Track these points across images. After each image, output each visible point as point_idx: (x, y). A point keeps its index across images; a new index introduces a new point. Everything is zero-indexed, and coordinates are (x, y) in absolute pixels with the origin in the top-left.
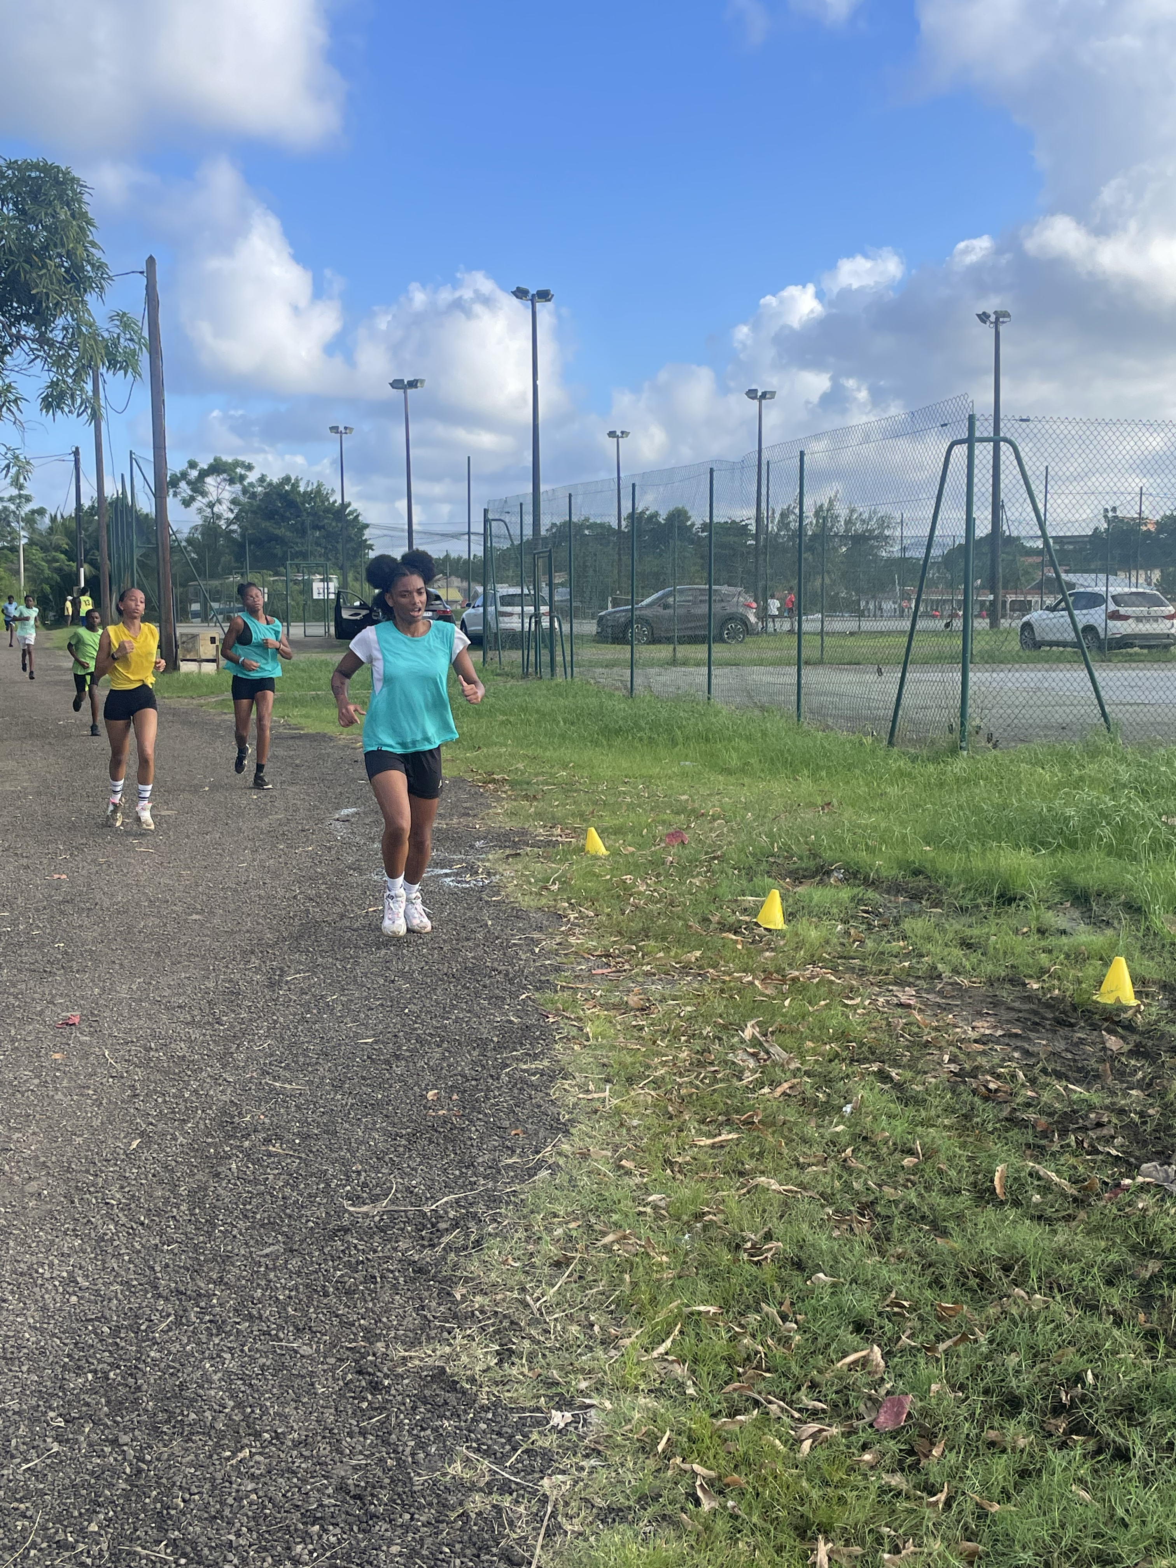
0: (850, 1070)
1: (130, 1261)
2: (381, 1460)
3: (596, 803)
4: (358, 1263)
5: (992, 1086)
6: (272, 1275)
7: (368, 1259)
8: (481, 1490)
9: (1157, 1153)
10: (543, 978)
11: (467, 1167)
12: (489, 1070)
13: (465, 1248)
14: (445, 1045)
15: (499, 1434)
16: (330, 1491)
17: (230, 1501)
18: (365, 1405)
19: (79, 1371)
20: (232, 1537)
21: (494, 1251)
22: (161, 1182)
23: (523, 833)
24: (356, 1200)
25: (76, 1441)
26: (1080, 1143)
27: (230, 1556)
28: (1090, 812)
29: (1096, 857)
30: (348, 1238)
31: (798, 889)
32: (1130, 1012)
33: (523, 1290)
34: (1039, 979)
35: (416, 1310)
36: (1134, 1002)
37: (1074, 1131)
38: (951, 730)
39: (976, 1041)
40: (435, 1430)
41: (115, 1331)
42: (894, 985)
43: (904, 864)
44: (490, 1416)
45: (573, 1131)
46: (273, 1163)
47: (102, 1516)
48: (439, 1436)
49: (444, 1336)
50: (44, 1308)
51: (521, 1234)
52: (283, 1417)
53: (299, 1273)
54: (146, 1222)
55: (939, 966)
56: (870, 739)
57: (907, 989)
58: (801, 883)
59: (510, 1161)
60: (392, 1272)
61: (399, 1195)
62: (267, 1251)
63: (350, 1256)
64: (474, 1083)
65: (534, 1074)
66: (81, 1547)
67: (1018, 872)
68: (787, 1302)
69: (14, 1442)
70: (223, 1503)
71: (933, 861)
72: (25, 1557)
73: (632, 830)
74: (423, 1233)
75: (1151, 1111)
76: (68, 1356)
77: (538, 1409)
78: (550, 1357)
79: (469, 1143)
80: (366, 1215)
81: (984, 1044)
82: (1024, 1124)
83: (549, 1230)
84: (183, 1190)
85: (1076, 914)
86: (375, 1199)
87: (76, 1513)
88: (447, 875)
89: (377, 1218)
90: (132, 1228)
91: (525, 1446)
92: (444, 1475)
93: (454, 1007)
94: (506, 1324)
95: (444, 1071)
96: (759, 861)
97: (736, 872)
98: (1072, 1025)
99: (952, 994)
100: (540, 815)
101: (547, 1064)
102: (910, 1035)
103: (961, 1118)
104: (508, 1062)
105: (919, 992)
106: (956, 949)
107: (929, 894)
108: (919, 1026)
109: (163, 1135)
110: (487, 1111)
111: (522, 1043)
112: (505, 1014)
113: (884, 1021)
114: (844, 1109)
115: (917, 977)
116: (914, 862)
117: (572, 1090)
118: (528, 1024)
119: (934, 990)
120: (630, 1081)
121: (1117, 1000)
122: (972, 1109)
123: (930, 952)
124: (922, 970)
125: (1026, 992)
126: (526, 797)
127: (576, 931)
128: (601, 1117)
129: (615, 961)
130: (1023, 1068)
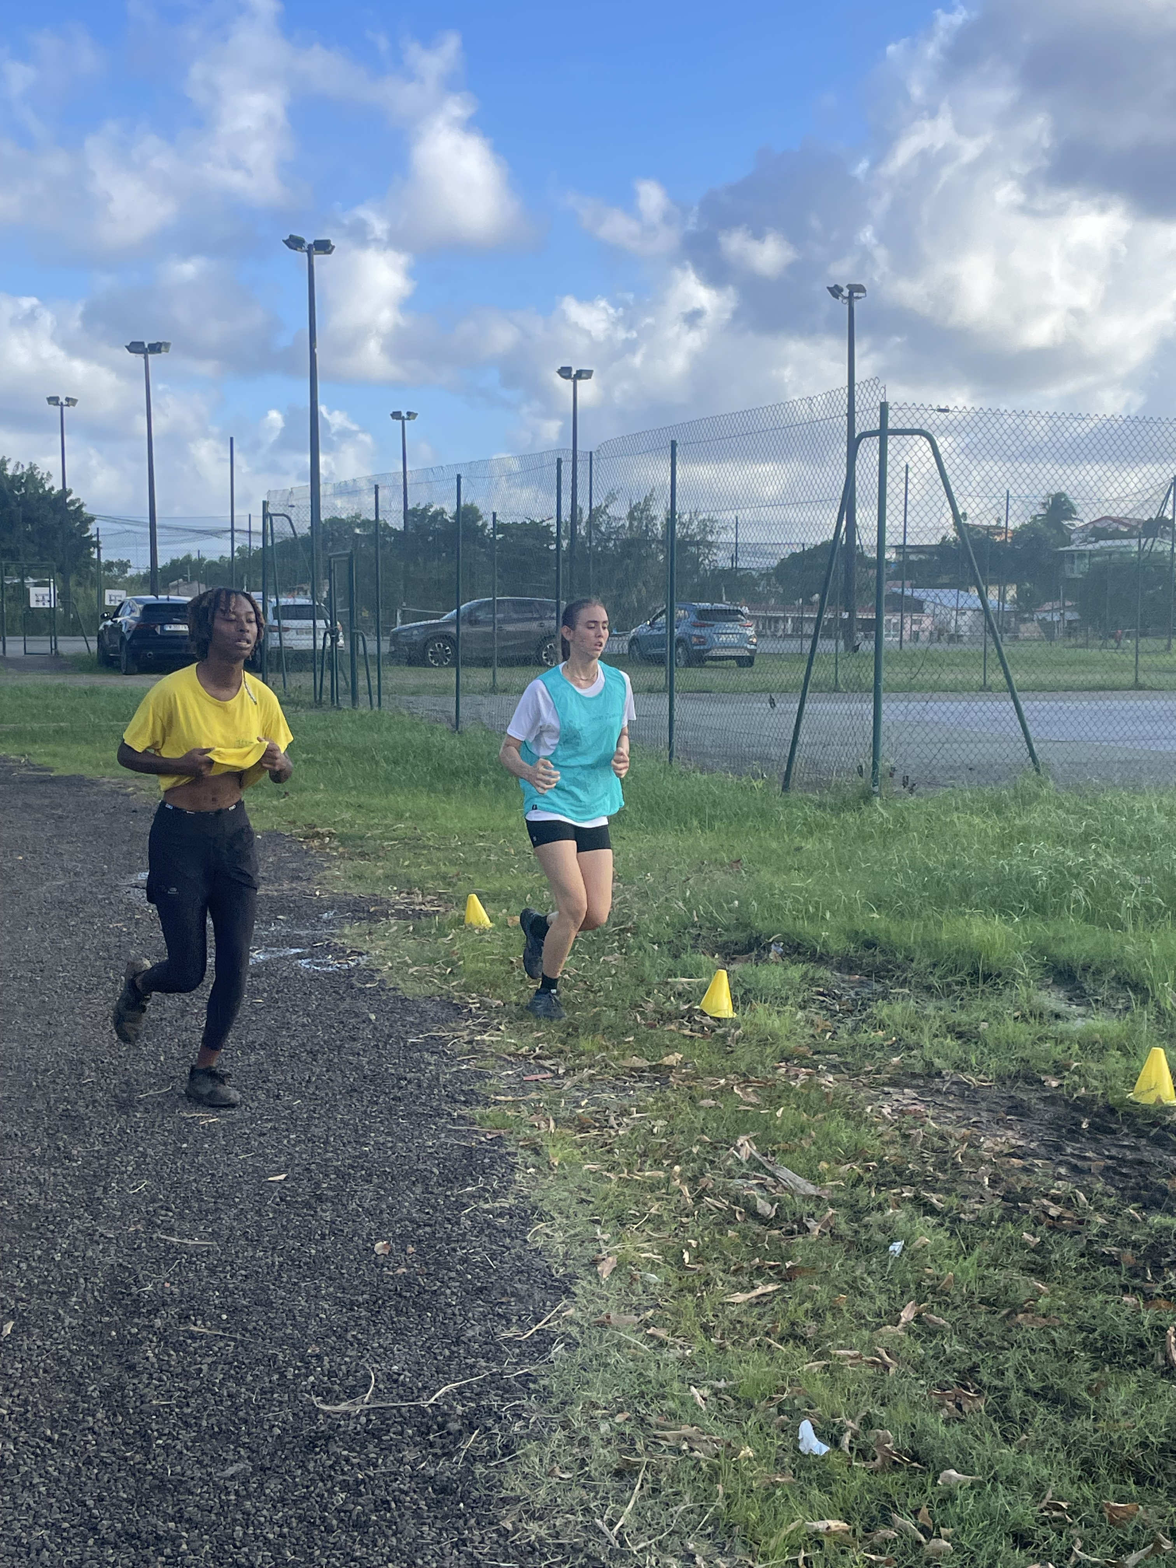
0: (881, 1197)
1: (48, 1495)
3: (453, 862)
4: (358, 1483)
5: (1054, 1212)
6: (248, 1505)
7: (369, 1476)
10: (465, 1088)
11: (457, 1343)
12: (442, 1211)
13: (493, 1456)
14: (375, 1180)
22: (57, 1379)
23: (378, 902)
24: (328, 1395)
28: (1056, 870)
29: (1072, 925)
30: (333, 1448)
33: (587, 1510)
34: (1057, 1074)
35: (455, 1545)
38: (860, 771)
39: (1011, 1155)
42: (889, 1085)
43: (854, 936)
45: (573, 1289)
46: (201, 1347)
51: (559, 1435)
53: (282, 1500)
54: (56, 1437)
55: (937, 1062)
56: (760, 783)
57: (906, 1090)
58: (734, 959)
59: (511, 1335)
60: (406, 1493)
61: (381, 1386)
62: (230, 1471)
63: (343, 1473)
64: (428, 1229)
65: (501, 1215)
67: (991, 944)
68: (923, 1510)
71: (887, 931)
74: (431, 1437)
79: (449, 1311)
80: (347, 1415)
81: (1020, 1158)
82: (1114, 1262)
84: (93, 1390)
85: (1063, 993)
86: (352, 1394)
88: (299, 956)
89: (363, 1420)
90: (39, 1447)
93: (368, 1129)
95: (385, 1215)
96: (683, 935)
97: (656, 947)
98: (1114, 1132)
99: (962, 1096)
100: (390, 878)
101: (513, 1202)
102: (933, 1151)
103: (1033, 1255)
104: (464, 1201)
105: (922, 1094)
106: (949, 1040)
107: (888, 971)
108: (942, 1138)
109: (42, 1314)
110: (458, 1267)
111: (471, 1175)
112: (434, 1136)
113: (897, 1133)
114: (891, 1248)
115: (914, 1076)
116: (864, 932)
117: (556, 1235)
118: (471, 1149)
119: (938, 1091)
120: (621, 1220)
121: (1159, 1100)
122: (1042, 1243)
123: (918, 1044)
124: (919, 1068)
125: (1044, 1091)
126: (363, 855)
127: (485, 1025)
128: (605, 1269)
129: (547, 1063)
130: (1079, 1187)
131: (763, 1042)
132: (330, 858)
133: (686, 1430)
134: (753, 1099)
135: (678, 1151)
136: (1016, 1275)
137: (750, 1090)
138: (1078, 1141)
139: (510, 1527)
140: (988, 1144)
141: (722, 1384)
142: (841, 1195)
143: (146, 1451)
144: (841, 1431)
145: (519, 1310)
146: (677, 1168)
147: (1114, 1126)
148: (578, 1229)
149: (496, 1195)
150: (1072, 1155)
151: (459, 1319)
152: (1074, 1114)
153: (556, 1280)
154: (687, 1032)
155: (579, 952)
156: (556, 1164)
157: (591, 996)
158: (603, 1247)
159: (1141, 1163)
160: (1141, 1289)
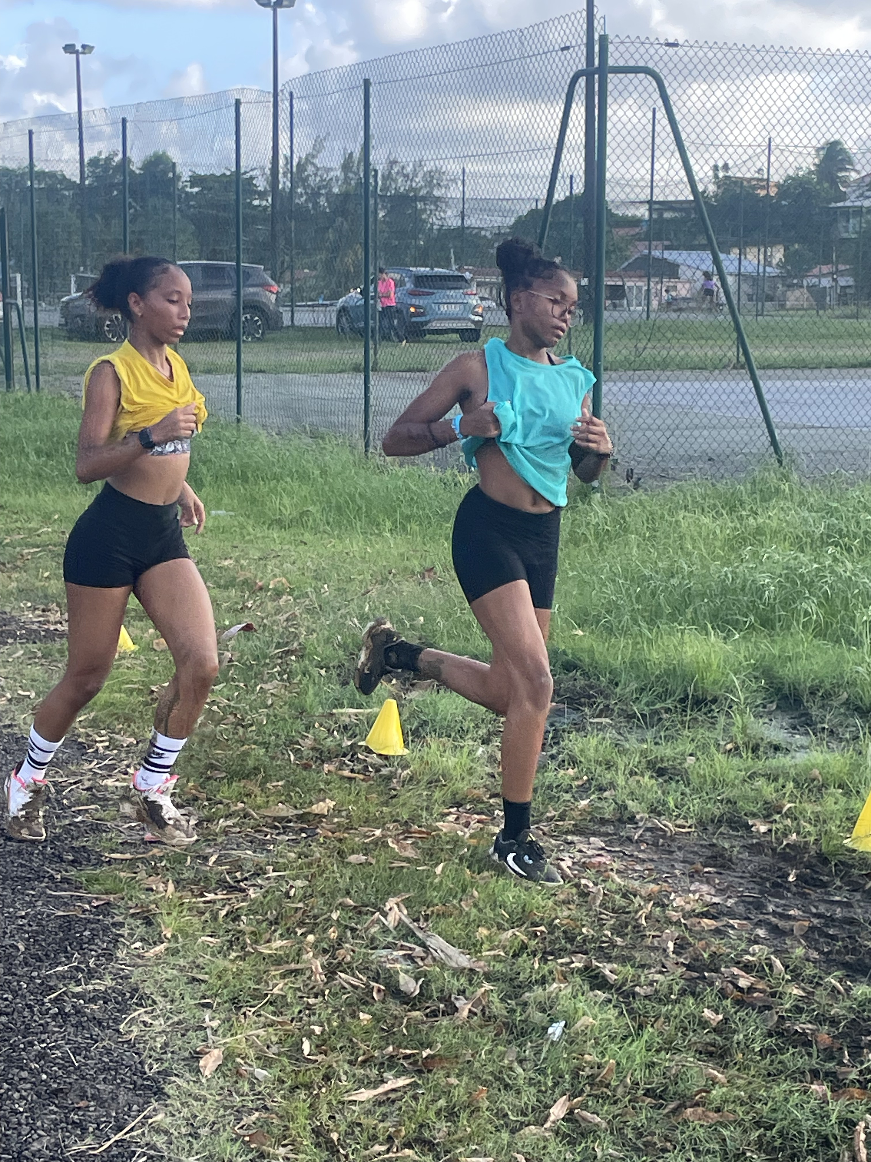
0: (545, 969)
5: (743, 983)
10: (75, 844)
12: (24, 997)
23: (7, 621)
28: (786, 578)
29: (803, 638)
34: (767, 818)
39: (704, 914)
42: (573, 833)
45: (167, 1089)
55: (630, 803)
57: (592, 839)
58: (413, 685)
59: (84, 1148)
65: (93, 1000)
67: (709, 665)
71: (591, 651)
79: (14, 1120)
81: (714, 918)
85: (787, 721)
97: (323, 672)
98: (824, 885)
99: (655, 844)
100: (23, 593)
101: (109, 982)
102: (614, 911)
103: (713, 1036)
104: (51, 984)
105: (610, 843)
106: (647, 778)
107: (590, 697)
108: (624, 896)
110: (33, 1065)
111: (66, 951)
112: (29, 904)
113: (574, 890)
114: (550, 1030)
115: (603, 822)
116: (564, 652)
117: (156, 1023)
118: (69, 919)
119: (630, 839)
120: (236, 1003)
122: (726, 1020)
123: (611, 783)
124: (608, 811)
125: (752, 837)
127: (112, 768)
128: (207, 1066)
130: (776, 953)
131: (433, 783)
134: (410, 853)
135: (316, 917)
136: (691, 1060)
137: (409, 842)
138: (782, 897)
140: (679, 902)
142: (499, 967)
145: (98, 1117)
146: (311, 938)
147: (825, 879)
148: (181, 1017)
149: (91, 975)
150: (774, 913)
151: (25, 1129)
152: (781, 865)
153: (147, 1079)
154: (346, 773)
155: (233, 680)
156: (169, 936)
157: (241, 731)
158: (210, 1036)
159: (851, 922)
160: (834, 1074)
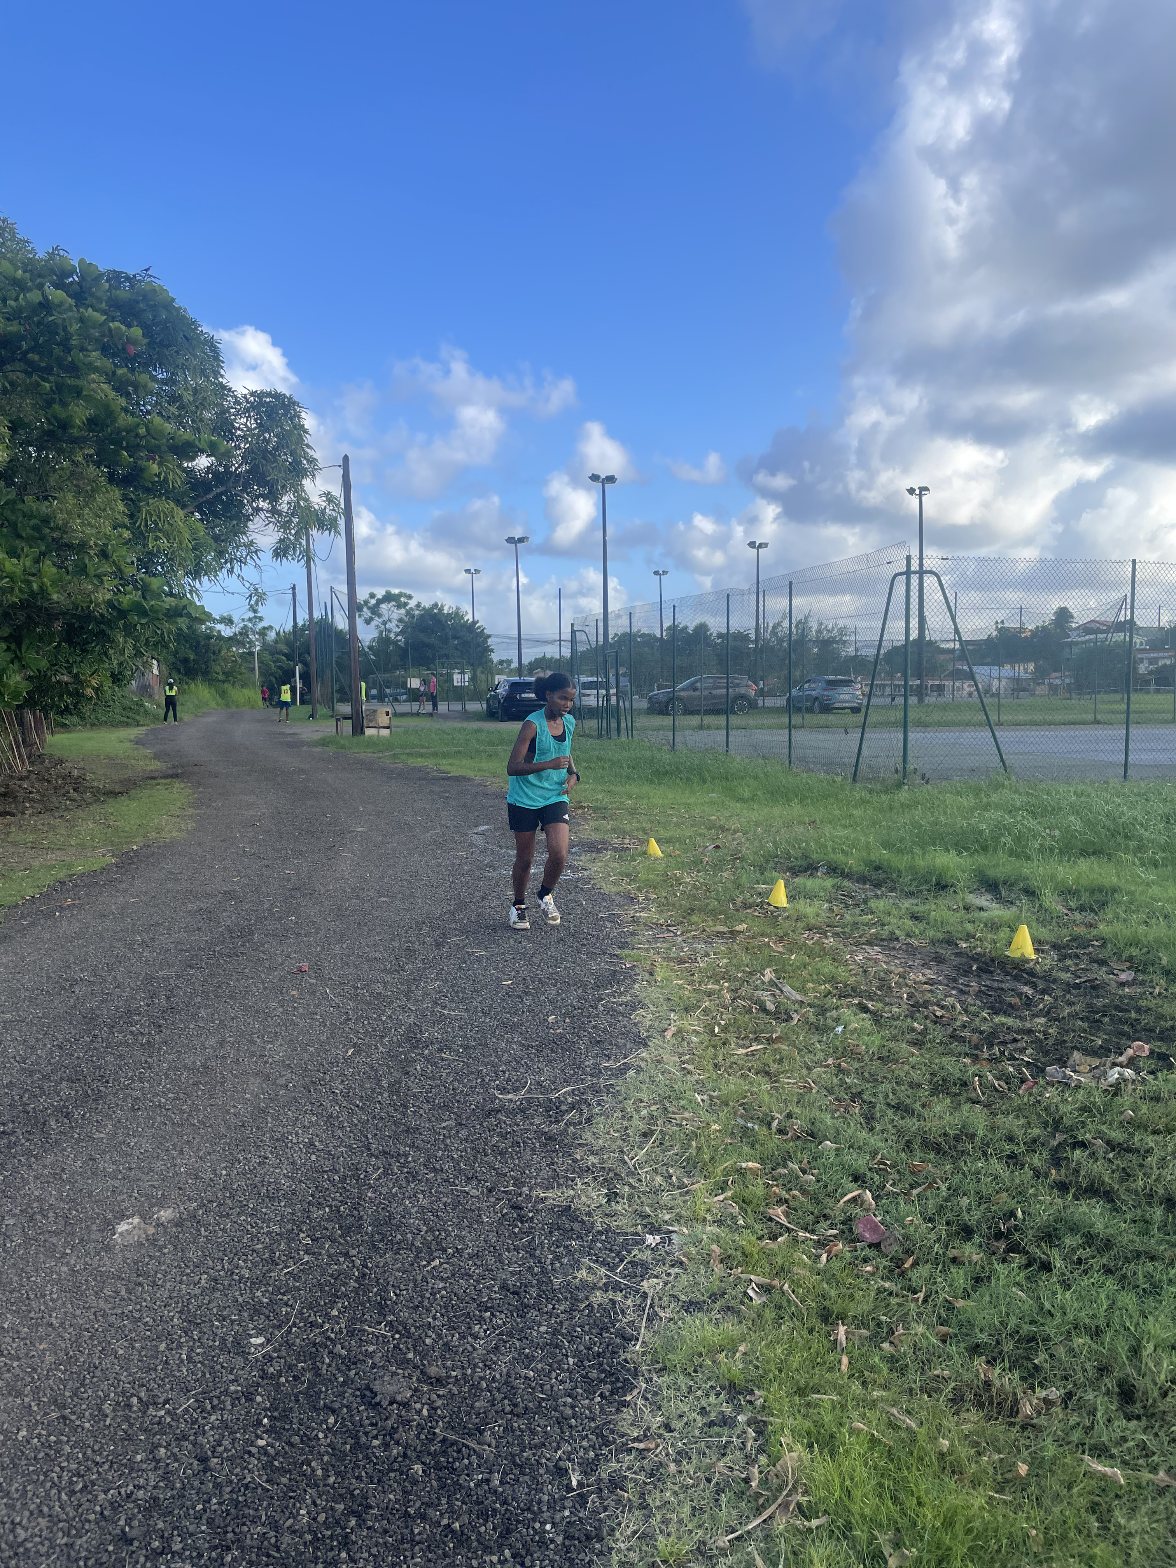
0: (839, 1003)
1: (350, 1132)
2: (530, 1269)
3: (651, 822)
4: (507, 1133)
5: (938, 1014)
6: (448, 1141)
7: (513, 1130)
8: (600, 1289)
9: (1057, 1059)
10: (623, 940)
11: (579, 1068)
12: (590, 1002)
13: (580, 1123)
14: (559, 985)
15: (611, 1251)
16: (496, 1289)
17: (428, 1295)
18: (517, 1230)
19: (320, 1206)
20: (430, 1320)
21: (600, 1124)
22: (369, 1078)
23: (604, 842)
24: (504, 1090)
25: (320, 1254)
26: (1002, 1053)
27: (430, 1333)
28: (996, 826)
29: (1002, 856)
30: (499, 1116)
31: (796, 880)
32: (1032, 963)
33: (622, 1151)
34: (967, 940)
35: (548, 1165)
36: (1034, 957)
37: (998, 1044)
38: (896, 771)
39: (925, 983)
40: (566, 1247)
41: (343, 1179)
42: (866, 945)
43: (868, 863)
44: (603, 1238)
45: (649, 1043)
46: (445, 1065)
47: (340, 1305)
48: (569, 1251)
49: (569, 1183)
50: (294, 1163)
51: (618, 1114)
52: (461, 1238)
53: (466, 1140)
54: (360, 1104)
55: (897, 932)
56: (840, 778)
57: (874, 947)
58: (796, 875)
59: (607, 1064)
60: (531, 1139)
61: (532, 1088)
62: (444, 1124)
63: (501, 1128)
64: (579, 1011)
65: (621, 1005)
66: (327, 1326)
67: (948, 868)
68: (806, 1161)
69: (277, 1254)
70: (423, 1297)
71: (889, 860)
72: (289, 1332)
73: (678, 839)
74: (551, 1113)
75: (1050, 1031)
76: (312, 1196)
77: (637, 1234)
78: (643, 1198)
79: (579, 1052)
80: (511, 1101)
81: (930, 985)
82: (962, 1040)
83: (637, 1111)
84: (384, 1083)
85: (989, 897)
86: (516, 1090)
87: (322, 1303)
89: (518, 1103)
90: (351, 1109)
91: (629, 1259)
92: (574, 1278)
93: (564, 960)
94: (611, 1175)
95: (559, 1003)
96: (767, 861)
97: (752, 868)
98: (991, 972)
99: (907, 951)
100: (614, 830)
101: (629, 998)
102: (879, 979)
103: (918, 1036)
104: (603, 997)
105: (883, 949)
106: (908, 920)
107: (886, 883)
108: (886, 973)
109: (369, 1046)
110: (590, 1030)
111: (611, 984)
112: (598, 964)
113: (861, 969)
114: (836, 1029)
115: (882, 940)
116: (875, 861)
117: (648, 1016)
118: (615, 971)
119: (894, 948)
120: (687, 1010)
121: (1023, 955)
122: (926, 1029)
123: (889, 922)
124: (886, 935)
125: (958, 949)
126: (604, 818)
127: (644, 908)
128: (669, 1034)
129: (672, 929)
130: (959, 1001)
131: (799, 919)
132: (586, 819)
133: (687, 1115)
134: (781, 950)
135: (730, 975)
136: (904, 1046)
137: (781, 945)
138: (967, 977)
139: (579, 1157)
140: (913, 977)
141: (715, 1094)
142: (816, 1001)
143: (404, 1114)
144: (773, 1119)
145: (616, 1053)
146: (727, 984)
147: (992, 969)
148: (660, 1014)
149: (621, 994)
150: (962, 984)
151: (583, 1056)
152: (970, 962)
153: (641, 1039)
154: (756, 914)
156: (660, 980)
158: (672, 1023)
159: (1002, 989)
160: (977, 1056)
